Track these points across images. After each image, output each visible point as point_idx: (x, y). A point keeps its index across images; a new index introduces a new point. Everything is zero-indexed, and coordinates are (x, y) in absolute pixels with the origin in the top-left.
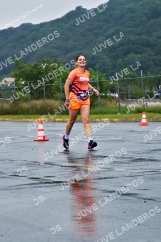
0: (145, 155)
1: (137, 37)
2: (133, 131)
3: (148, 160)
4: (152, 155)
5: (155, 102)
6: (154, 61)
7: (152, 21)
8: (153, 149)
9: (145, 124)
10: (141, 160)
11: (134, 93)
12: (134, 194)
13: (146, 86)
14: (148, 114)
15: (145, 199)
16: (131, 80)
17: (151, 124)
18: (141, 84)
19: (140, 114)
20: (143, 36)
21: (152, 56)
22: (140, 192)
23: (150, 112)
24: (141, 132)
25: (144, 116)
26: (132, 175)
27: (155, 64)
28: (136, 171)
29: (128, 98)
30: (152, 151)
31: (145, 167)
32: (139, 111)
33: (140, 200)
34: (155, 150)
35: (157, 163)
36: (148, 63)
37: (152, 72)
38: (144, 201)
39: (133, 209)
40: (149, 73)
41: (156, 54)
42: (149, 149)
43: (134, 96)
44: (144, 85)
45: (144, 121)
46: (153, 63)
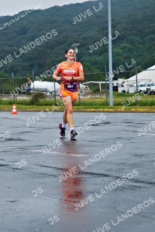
0: (15, 136)
1: (9, 48)
2: (6, 118)
3: (17, 140)
4: (20, 136)
5: (23, 96)
6: (22, 66)
7: (21, 36)
8: (20, 131)
9: (15, 113)
10: (12, 140)
11: (7, 89)
12: (6, 165)
13: (16, 85)
14: (18, 105)
15: (14, 169)
16: (5, 80)
17: (20, 113)
18: (12, 82)
19: (11, 106)
20: (14, 47)
21: (21, 62)
22: (11, 163)
23: (18, 104)
24: (12, 119)
25: (14, 107)
26: (5, 150)
27: (23, 69)
28: (8, 148)
29: (2, 93)
30: (20, 133)
31: (14, 145)
32: (11, 103)
33: (10, 169)
34: (22, 133)
35: (24, 142)
36: (17, 67)
37: (20, 75)
38: (13, 170)
39: (5, 176)
40: (18, 75)
41: (24, 61)
42: (18, 131)
43: (7, 92)
44: (14, 84)
45: (14, 110)
46: (21, 67)
